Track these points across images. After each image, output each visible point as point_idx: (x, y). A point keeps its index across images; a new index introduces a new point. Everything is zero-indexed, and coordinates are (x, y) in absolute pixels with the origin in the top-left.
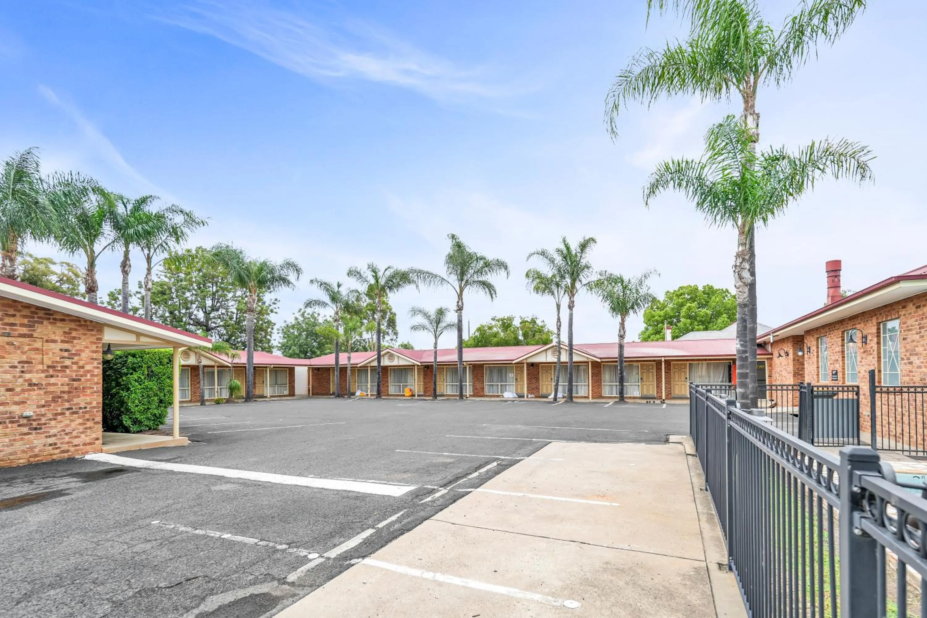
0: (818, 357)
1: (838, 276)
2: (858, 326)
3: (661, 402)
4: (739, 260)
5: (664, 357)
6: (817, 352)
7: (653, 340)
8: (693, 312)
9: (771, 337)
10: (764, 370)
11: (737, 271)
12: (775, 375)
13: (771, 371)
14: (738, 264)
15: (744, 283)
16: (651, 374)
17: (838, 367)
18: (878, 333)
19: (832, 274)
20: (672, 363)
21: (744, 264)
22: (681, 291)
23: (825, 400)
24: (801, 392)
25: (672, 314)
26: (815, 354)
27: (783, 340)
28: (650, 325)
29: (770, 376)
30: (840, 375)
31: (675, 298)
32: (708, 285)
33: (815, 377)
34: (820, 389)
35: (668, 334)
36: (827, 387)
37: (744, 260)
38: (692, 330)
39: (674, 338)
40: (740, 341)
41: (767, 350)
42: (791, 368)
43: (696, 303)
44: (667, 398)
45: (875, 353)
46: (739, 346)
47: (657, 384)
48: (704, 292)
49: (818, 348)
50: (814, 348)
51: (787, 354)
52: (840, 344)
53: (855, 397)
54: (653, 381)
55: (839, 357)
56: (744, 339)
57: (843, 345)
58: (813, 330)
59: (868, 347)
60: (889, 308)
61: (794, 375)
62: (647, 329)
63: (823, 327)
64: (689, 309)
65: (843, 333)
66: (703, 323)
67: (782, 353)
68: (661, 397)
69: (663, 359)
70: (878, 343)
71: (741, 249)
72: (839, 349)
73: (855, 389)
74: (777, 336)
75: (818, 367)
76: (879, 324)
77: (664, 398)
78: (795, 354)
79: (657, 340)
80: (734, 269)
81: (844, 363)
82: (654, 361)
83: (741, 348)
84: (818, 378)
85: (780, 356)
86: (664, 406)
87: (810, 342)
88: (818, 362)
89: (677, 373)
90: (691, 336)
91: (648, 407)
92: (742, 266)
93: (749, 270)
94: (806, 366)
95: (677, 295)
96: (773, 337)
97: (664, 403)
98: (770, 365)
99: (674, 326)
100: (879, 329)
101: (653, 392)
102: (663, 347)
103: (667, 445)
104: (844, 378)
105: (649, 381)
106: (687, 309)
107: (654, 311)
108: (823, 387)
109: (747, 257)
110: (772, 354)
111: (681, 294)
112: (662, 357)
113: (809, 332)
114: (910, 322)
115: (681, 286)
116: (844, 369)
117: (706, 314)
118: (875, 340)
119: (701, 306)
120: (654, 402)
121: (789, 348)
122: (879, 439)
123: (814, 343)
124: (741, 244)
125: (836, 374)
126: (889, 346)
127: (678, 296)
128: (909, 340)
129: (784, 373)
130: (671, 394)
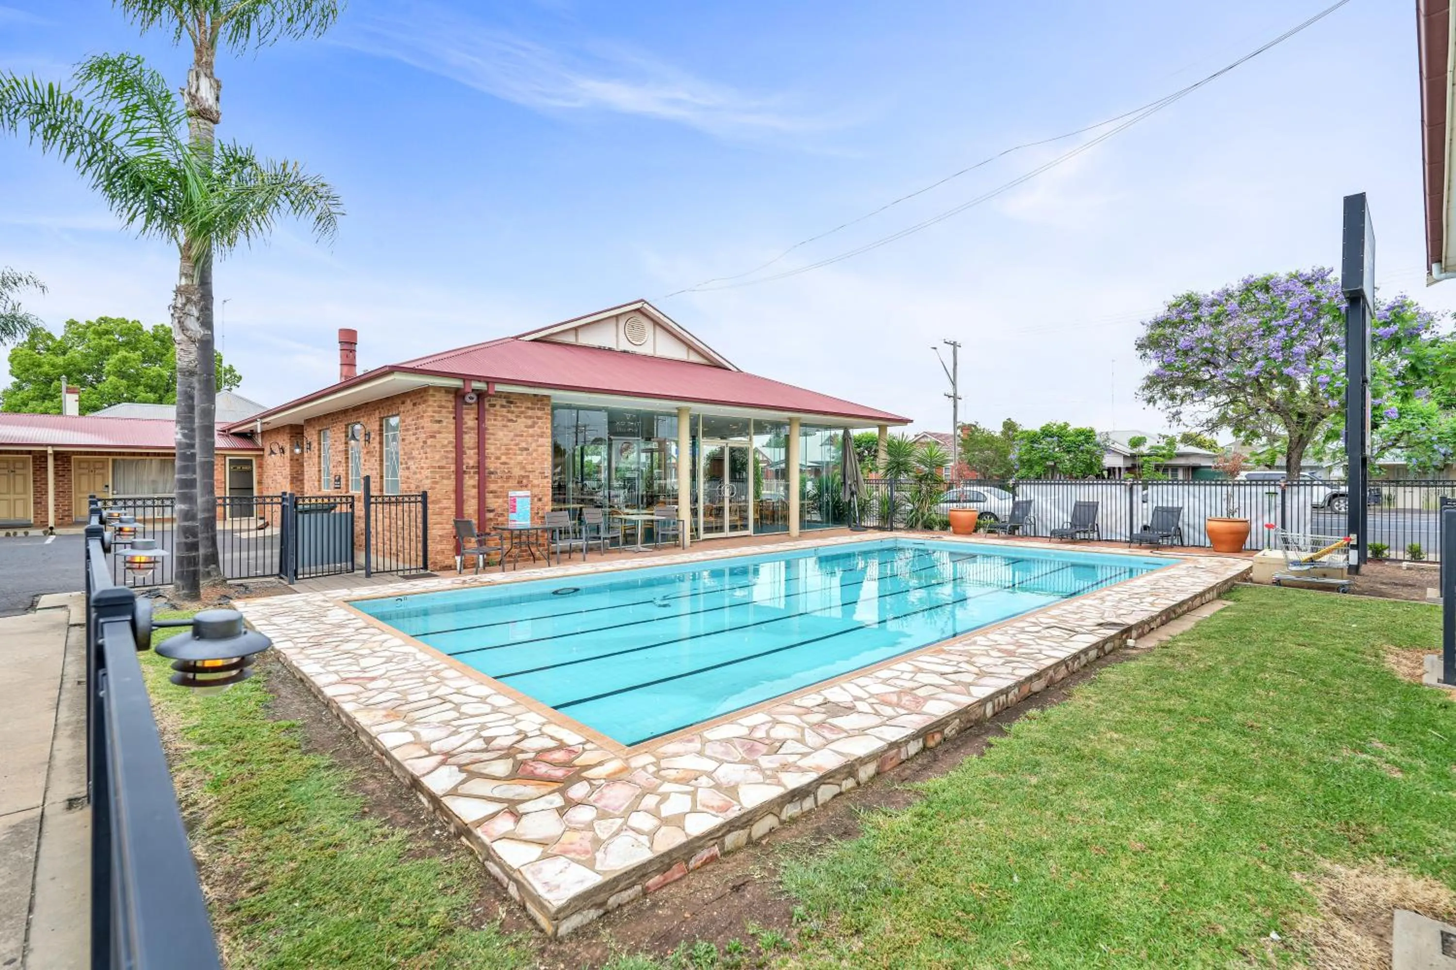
0: (320, 457)
1: (353, 351)
2: (362, 420)
3: (45, 533)
4: (181, 301)
5: (53, 445)
6: (319, 450)
7: (34, 411)
8: (132, 367)
9: (259, 424)
10: (250, 472)
11: (176, 315)
12: (267, 481)
13: (261, 475)
14: (179, 305)
15: (190, 338)
16: (19, 479)
17: (341, 470)
18: (381, 430)
19: (346, 347)
20: (73, 457)
21: (188, 307)
22: (104, 326)
23: (319, 515)
24: (283, 507)
25: (84, 366)
26: (317, 452)
27: (277, 430)
28: (29, 381)
29: (260, 483)
30: (343, 481)
31: (90, 335)
32: (162, 326)
33: (316, 484)
34: (320, 501)
35: (71, 403)
36: (329, 497)
37: (189, 300)
38: (129, 400)
39: (85, 409)
40: (182, 428)
41: (256, 444)
42: (287, 471)
43: (139, 353)
44: (58, 525)
45: (377, 454)
46: (179, 436)
47: (35, 498)
48: (155, 337)
49: (320, 444)
50: (315, 445)
51: (283, 451)
52: (343, 441)
53: (350, 510)
54: (25, 492)
55: (341, 458)
56: (188, 425)
57: (346, 443)
58: (314, 419)
59: (372, 446)
60: (389, 403)
61: (292, 482)
62: (19, 388)
63: (326, 416)
64: (124, 361)
65: (347, 426)
66: (152, 389)
67: (276, 449)
68: (44, 524)
69: (50, 450)
70: (381, 443)
71: (184, 282)
72: (342, 447)
73: (350, 500)
74: (268, 423)
75: (320, 471)
76: (381, 419)
77: (51, 523)
78: (292, 451)
79: (46, 413)
80: (172, 311)
81: (347, 466)
82: (29, 452)
83: (184, 440)
84: (320, 485)
85: (272, 452)
86: (51, 539)
87: (311, 435)
88: (320, 463)
89: (84, 479)
90: (123, 409)
91: (10, 544)
92: (186, 310)
93: (198, 319)
94: (306, 468)
95: (96, 332)
96: (263, 424)
97: (51, 534)
98: (260, 466)
99: (89, 389)
100: (381, 425)
101: (26, 511)
102: (54, 427)
103: (31, 616)
104: (347, 485)
105: (15, 493)
106: (119, 360)
107: (39, 353)
108: (323, 497)
109: (195, 298)
110: (263, 450)
111: (107, 332)
112: (47, 445)
113: (309, 421)
114: (409, 420)
115: (103, 316)
116: (347, 474)
117: (160, 376)
118: (378, 438)
119: (148, 359)
120: (26, 533)
121: (284, 441)
122: (373, 557)
123: (315, 437)
124: (183, 274)
125: (339, 480)
126: (392, 447)
127: (100, 334)
128: (407, 442)
129: (279, 478)
130: (70, 516)
